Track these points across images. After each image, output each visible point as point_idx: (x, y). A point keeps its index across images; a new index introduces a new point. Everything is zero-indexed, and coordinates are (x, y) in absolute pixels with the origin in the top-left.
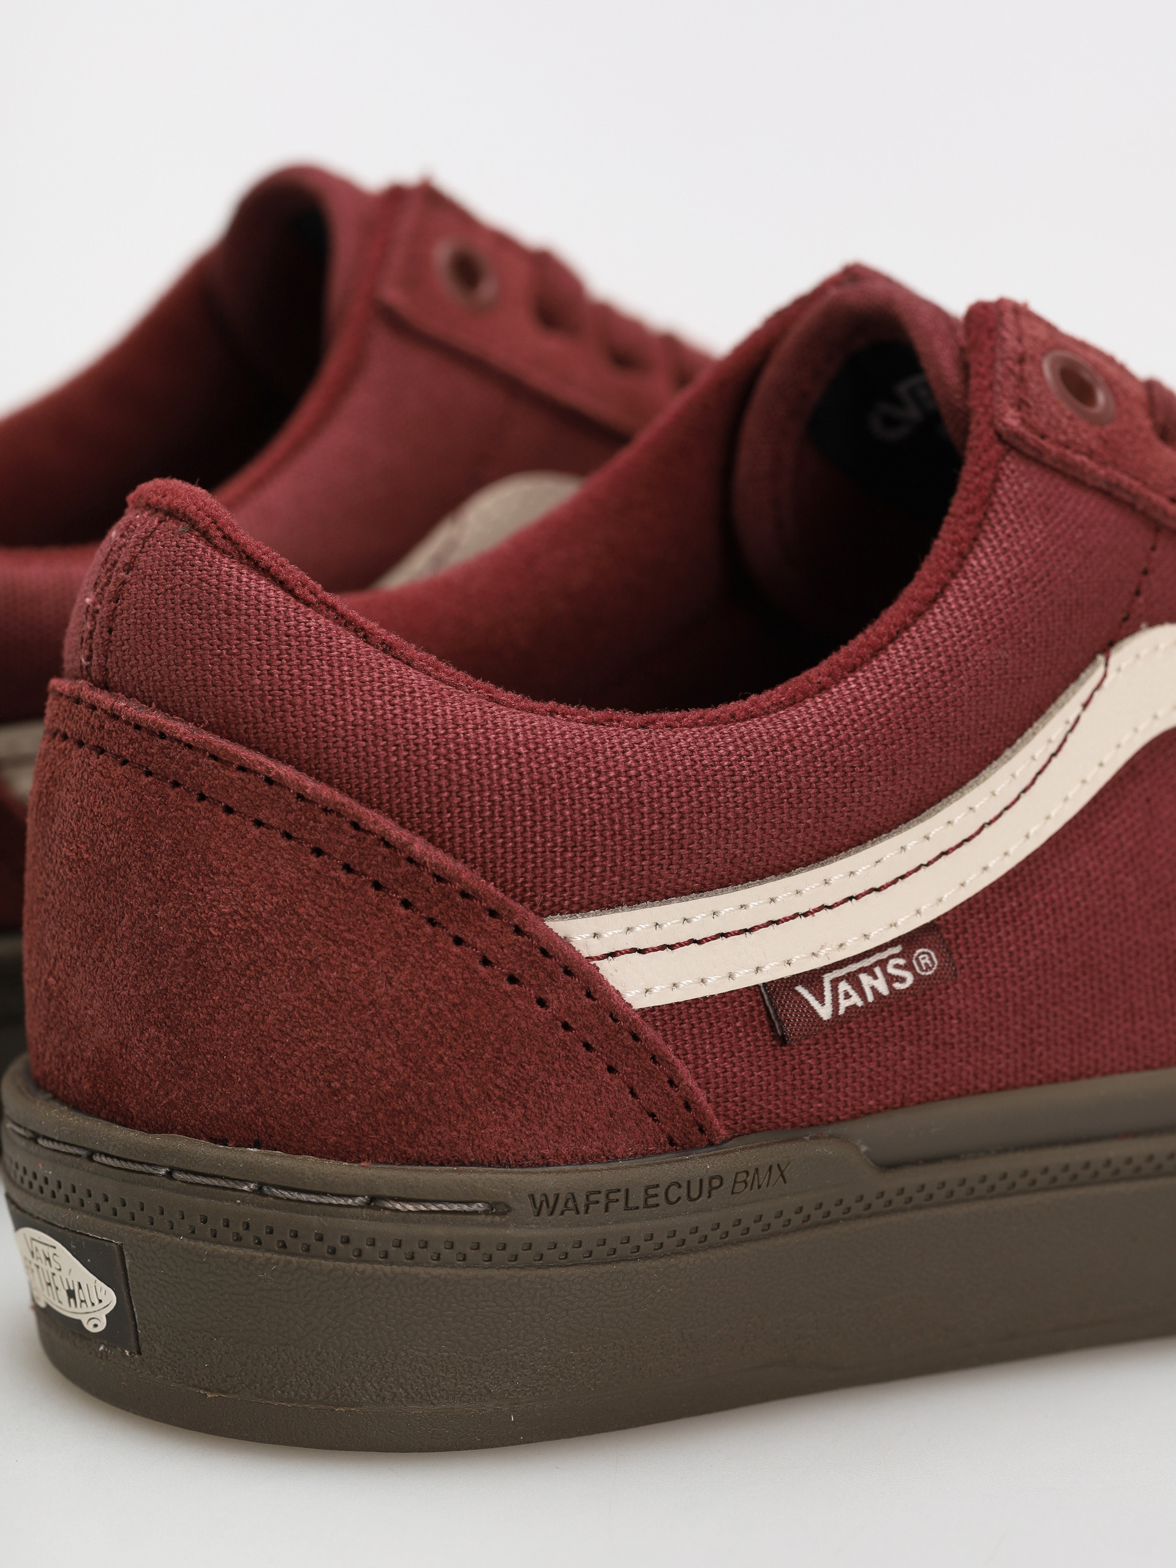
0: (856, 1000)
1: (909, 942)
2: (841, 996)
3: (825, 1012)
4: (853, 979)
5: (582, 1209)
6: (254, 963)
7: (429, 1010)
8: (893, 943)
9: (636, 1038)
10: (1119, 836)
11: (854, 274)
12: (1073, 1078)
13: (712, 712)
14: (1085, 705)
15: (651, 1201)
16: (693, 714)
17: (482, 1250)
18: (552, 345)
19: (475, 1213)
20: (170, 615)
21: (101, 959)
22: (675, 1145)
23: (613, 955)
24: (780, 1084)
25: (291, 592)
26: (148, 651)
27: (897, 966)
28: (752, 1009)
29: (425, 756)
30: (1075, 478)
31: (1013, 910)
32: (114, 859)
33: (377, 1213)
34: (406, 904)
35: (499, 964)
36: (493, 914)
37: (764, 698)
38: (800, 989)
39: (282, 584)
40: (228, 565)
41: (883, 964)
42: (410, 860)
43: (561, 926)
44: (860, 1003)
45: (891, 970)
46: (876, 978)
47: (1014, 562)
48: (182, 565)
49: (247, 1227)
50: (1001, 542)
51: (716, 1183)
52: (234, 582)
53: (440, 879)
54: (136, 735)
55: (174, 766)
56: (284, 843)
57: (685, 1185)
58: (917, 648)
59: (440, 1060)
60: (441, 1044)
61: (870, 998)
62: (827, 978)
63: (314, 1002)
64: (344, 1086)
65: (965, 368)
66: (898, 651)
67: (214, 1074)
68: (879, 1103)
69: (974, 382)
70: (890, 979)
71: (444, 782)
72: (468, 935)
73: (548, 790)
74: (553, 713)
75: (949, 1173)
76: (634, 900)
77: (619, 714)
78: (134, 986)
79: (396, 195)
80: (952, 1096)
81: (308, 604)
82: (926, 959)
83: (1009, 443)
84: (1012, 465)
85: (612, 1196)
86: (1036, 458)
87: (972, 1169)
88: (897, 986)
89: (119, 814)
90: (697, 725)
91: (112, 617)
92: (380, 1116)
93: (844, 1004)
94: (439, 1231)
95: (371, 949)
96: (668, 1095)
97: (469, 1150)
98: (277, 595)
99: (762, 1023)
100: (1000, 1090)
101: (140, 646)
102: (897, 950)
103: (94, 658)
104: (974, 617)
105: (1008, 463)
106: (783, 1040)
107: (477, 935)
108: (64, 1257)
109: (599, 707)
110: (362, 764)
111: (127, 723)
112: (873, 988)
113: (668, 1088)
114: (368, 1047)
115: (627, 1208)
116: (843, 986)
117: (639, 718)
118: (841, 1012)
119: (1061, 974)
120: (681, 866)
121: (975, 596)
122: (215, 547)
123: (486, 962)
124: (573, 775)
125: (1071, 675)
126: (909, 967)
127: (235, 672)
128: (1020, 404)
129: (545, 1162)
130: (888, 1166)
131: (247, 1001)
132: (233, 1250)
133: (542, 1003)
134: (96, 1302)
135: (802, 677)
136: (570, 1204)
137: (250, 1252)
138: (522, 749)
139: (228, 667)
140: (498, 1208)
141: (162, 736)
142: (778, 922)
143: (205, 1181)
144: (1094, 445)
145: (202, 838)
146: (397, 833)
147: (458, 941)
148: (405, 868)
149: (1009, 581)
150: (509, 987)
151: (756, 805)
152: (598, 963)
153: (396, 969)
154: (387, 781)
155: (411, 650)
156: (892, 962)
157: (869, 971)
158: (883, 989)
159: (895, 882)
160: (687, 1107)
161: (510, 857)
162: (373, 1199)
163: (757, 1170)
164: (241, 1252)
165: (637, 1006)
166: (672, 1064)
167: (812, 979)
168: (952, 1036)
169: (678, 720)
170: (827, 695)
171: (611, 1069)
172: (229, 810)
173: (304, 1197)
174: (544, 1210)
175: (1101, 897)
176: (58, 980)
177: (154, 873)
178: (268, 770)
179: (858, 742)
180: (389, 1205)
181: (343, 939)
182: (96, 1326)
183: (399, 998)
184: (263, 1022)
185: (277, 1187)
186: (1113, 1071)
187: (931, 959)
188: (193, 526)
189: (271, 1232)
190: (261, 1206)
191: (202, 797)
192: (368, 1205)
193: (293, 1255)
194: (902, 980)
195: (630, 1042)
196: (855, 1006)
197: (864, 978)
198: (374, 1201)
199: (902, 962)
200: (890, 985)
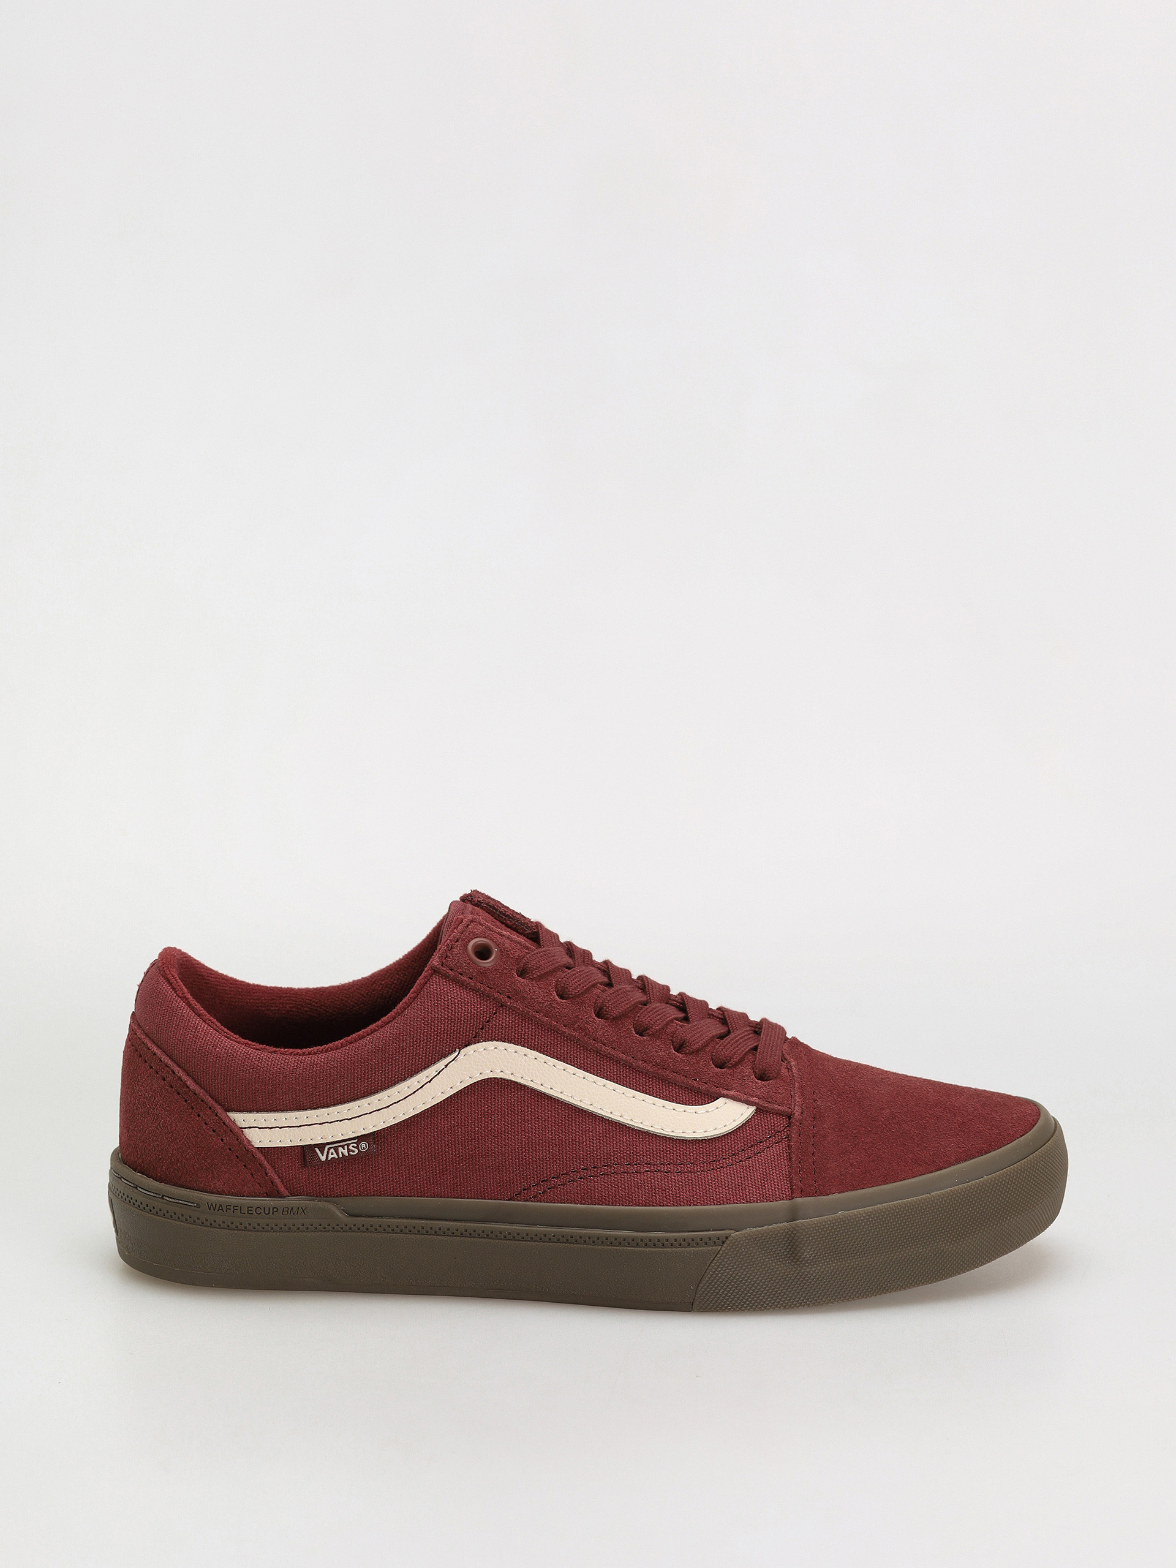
0: (335, 1155)
1: (360, 1139)
2: (330, 1154)
3: (323, 1158)
4: (336, 1148)
5: (225, 1211)
8: (354, 1138)
14: (446, 1066)
15: (250, 1212)
17: (192, 1218)
22: (265, 1194)
23: (249, 1127)
27: (353, 1147)
34: (185, 1101)
35: (210, 1125)
36: (210, 1108)
38: (316, 1149)
41: (348, 1145)
42: (187, 1087)
43: (240, 1119)
44: (337, 1157)
45: (351, 1147)
46: (344, 1149)
51: (274, 1209)
53: (195, 1094)
57: (263, 1209)
60: (189, 1148)
61: (341, 1156)
62: (327, 1147)
70: (349, 1150)
72: (201, 1114)
76: (259, 1111)
82: (364, 1146)
85: (237, 1208)
88: (351, 1153)
93: (330, 1157)
96: (265, 1178)
97: (195, 1185)
98: (171, 992)
99: (298, 1158)
102: (355, 1141)
106: (307, 1165)
107: (204, 1114)
112: (342, 1153)
113: (265, 1176)
115: (241, 1213)
116: (332, 1150)
118: (329, 1159)
123: (206, 1124)
126: (357, 1148)
133: (222, 1140)
136: (221, 1208)
146: (185, 1078)
147: (198, 1116)
150: (212, 1133)
152: (243, 1130)
156: (352, 1145)
157: (343, 1147)
158: (346, 1153)
160: (272, 1183)
163: (292, 1208)
165: (256, 1147)
167: (321, 1146)
171: (244, 1166)
174: (211, 1209)
181: (167, 1109)
187: (366, 1146)
194: (354, 1152)
196: (334, 1158)
197: (340, 1149)
199: (355, 1145)
200: (348, 1152)
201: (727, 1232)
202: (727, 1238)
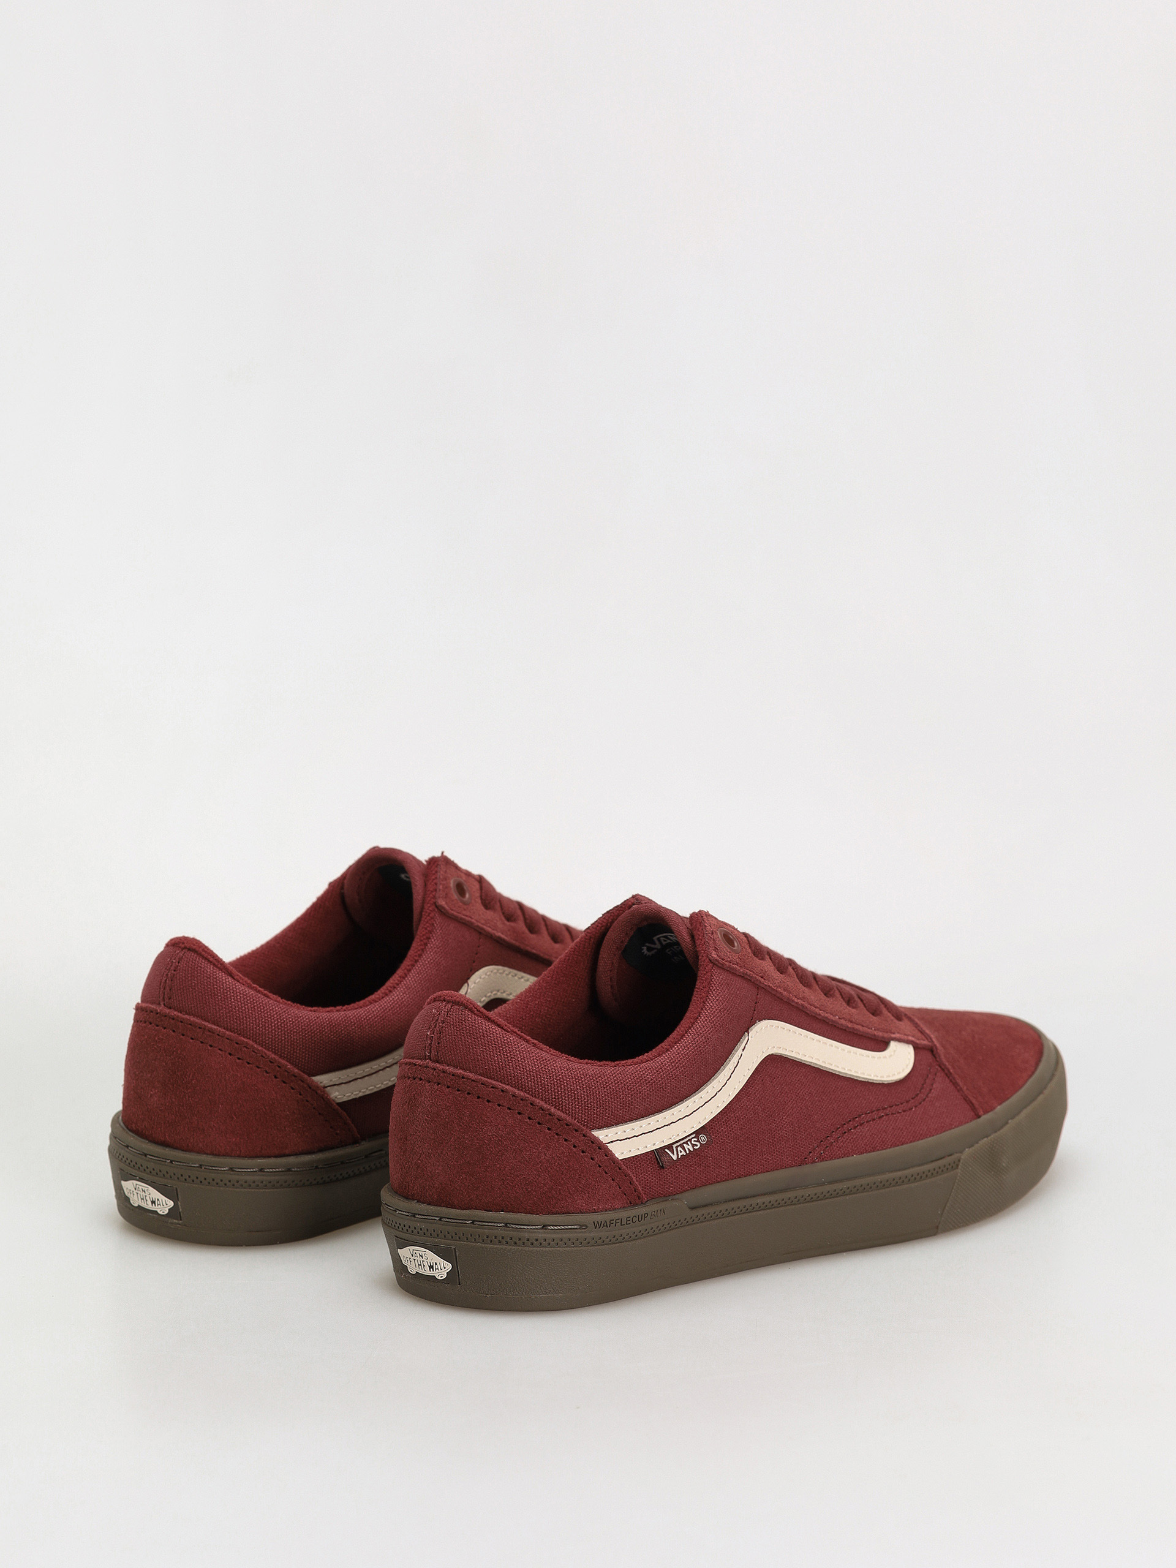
0: (683, 1153)
1: (697, 1133)
2: (679, 1152)
3: (675, 1157)
4: (682, 1146)
5: (608, 1226)
6: (500, 1151)
7: (558, 1163)
8: (692, 1134)
9: (620, 1169)
10: (755, 1093)
11: (637, 899)
12: (745, 1176)
13: (636, 1060)
14: (743, 1050)
15: (628, 1222)
16: (630, 1061)
17: (579, 1240)
18: (489, 914)
19: (577, 1229)
20: (463, 1038)
21: (442, 1153)
22: (633, 1204)
23: (612, 1142)
24: (661, 1182)
25: (502, 1028)
26: (455, 1050)
27: (695, 1141)
28: (651, 1157)
29: (553, 1080)
30: (733, 973)
31: (726, 1120)
32: (447, 1120)
33: (546, 1231)
34: (549, 1129)
35: (579, 1147)
36: (576, 1131)
37: (650, 1054)
38: (666, 1150)
39: (499, 1026)
40: (481, 1020)
41: (690, 1140)
42: (550, 1115)
43: (596, 1133)
44: (685, 1154)
45: (693, 1142)
46: (689, 1145)
47: (721, 1004)
48: (464, 1021)
49: (503, 1238)
50: (716, 997)
51: (646, 1215)
52: (484, 1026)
53: (559, 1120)
54: (453, 1077)
55: (469, 1088)
56: (509, 1111)
57: (637, 1217)
58: (695, 1035)
59: (562, 1179)
60: (562, 1174)
61: (688, 1152)
62: (674, 1146)
63: (521, 1163)
64: (532, 1190)
65: (692, 937)
66: (688, 1037)
67: (487, 1189)
68: (689, 1187)
69: (698, 942)
70: (693, 1145)
71: (559, 1089)
72: (569, 1138)
73: (591, 1089)
74: (587, 1063)
75: (711, 1210)
77: (607, 1063)
78: (456, 1161)
79: (433, 861)
80: (710, 1184)
81: (508, 1032)
82: (703, 1138)
83: (714, 963)
84: (716, 971)
85: (617, 1221)
86: (722, 967)
87: (717, 1209)
88: (695, 1147)
89: (448, 1104)
90: (632, 1065)
91: (440, 1038)
92: (544, 1199)
93: (680, 1154)
94: (565, 1236)
95: (539, 1144)
96: (630, 1187)
99: (655, 1162)
100: (723, 1181)
101: (452, 1048)
102: (694, 1135)
103: (433, 1052)
104: (711, 1023)
105: (714, 970)
106: (662, 1167)
107: (572, 1138)
108: (429, 1254)
109: (600, 1061)
110: (533, 1084)
111: (450, 1074)
112: (688, 1149)
113: (629, 1185)
114: (539, 1176)
115: (621, 1225)
117: (613, 1064)
118: (680, 1157)
119: (741, 1141)
120: (631, 1112)
121: (711, 1016)
122: (475, 1014)
123: (575, 1146)
124: (598, 1084)
125: (738, 1040)
126: (698, 1141)
127: (488, 1056)
128: (716, 949)
129: (595, 1211)
130: (692, 1208)
131: (498, 1164)
132: (498, 1246)
133: (592, 1159)
134: (443, 1268)
135: (660, 1046)
136: (605, 1224)
137: (504, 1247)
138: (582, 1076)
139: (485, 1054)
140: (583, 1226)
141: (463, 1078)
142: (659, 1128)
143: (487, 1224)
144: (738, 961)
145: (480, 1111)
146: (545, 1106)
147: (566, 1140)
148: (548, 1117)
149: (720, 1010)
150: (582, 1154)
151: (653, 1090)
152: (608, 1145)
153: (548, 1150)
154: (541, 1089)
155: (541, 1045)
156: (693, 1140)
157: (686, 1143)
158: (691, 1149)
159: (692, 1113)
160: (635, 1191)
161: (580, 1112)
162: (544, 1226)
163: (656, 1211)
164: (501, 1246)
165: (619, 1159)
166: (631, 1177)
167: (670, 1147)
168: (710, 1163)
169: (626, 1063)
170: (669, 1052)
171: (613, 1180)
172: (488, 1101)
173: (522, 1227)
174: (598, 1227)
175: (751, 1115)
176: (422, 1161)
177: (463, 1123)
178: (503, 1087)
179: (681, 1067)
180: (549, 1228)
181: (530, 1141)
182: (442, 1277)
183: (549, 1160)
184: (504, 1170)
185: (513, 1224)
186: (757, 1173)
187: (705, 1138)
188: (466, 1007)
189: (520, 1240)
190: (507, 1231)
191: (478, 1097)
192: (543, 1228)
193: (519, 1246)
194: (697, 1145)
195: (618, 1170)
196: (683, 1155)
197: (685, 1146)
198: (544, 1227)
199: (696, 1139)
200: (693, 1147)
201: (956, 1156)
202: (959, 1161)
